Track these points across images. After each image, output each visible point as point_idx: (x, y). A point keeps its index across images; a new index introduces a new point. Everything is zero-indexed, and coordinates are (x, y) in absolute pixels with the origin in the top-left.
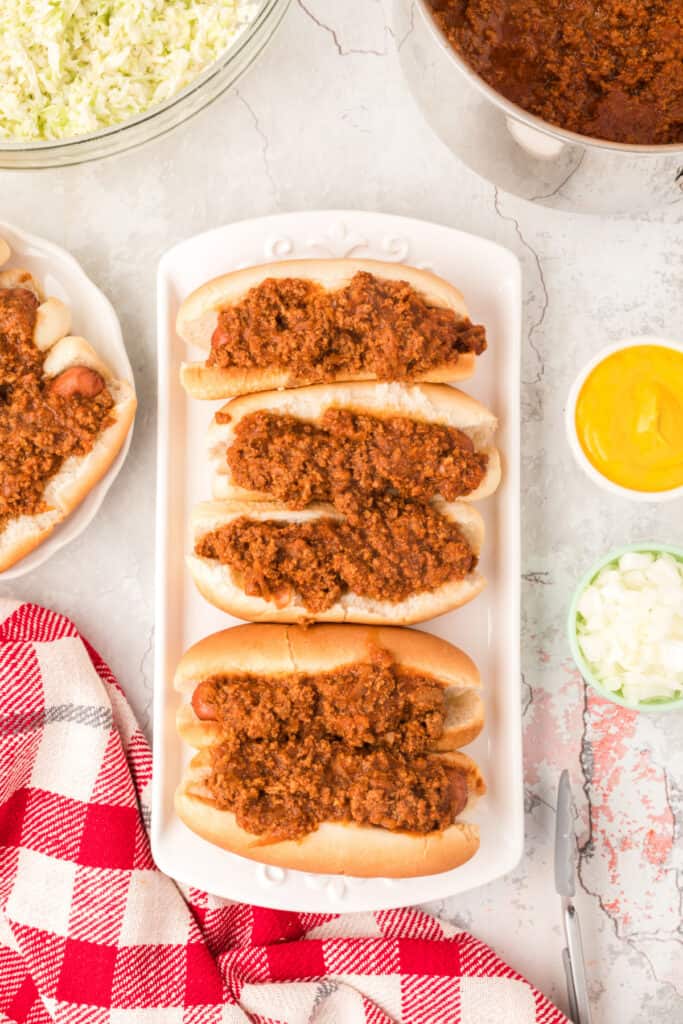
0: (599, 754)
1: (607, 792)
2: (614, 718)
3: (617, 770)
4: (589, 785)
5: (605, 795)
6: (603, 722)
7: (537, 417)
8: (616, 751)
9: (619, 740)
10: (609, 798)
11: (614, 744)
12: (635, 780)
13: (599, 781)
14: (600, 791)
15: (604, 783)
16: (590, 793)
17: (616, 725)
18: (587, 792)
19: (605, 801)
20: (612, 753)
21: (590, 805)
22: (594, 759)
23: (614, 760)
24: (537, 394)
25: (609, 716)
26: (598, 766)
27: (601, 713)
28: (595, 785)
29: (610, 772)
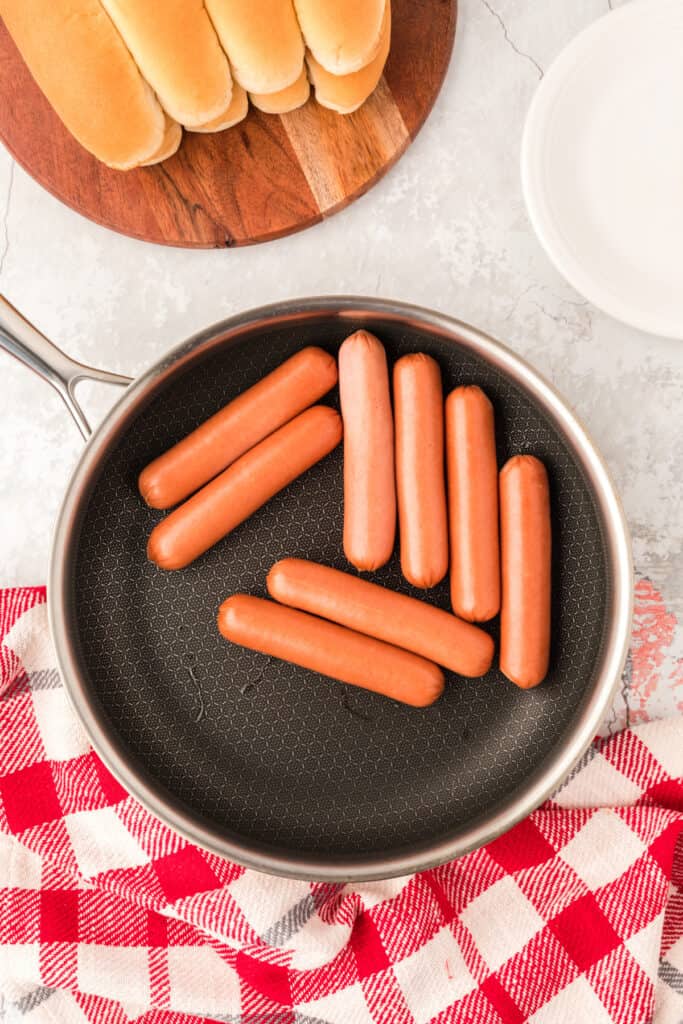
0: (638, 661)
1: (645, 698)
2: (653, 627)
3: (654, 677)
4: (627, 690)
5: (642, 700)
6: (642, 630)
7: (587, 338)
8: (654, 659)
9: (657, 649)
10: (647, 703)
11: (652, 652)
12: (672, 687)
13: (636, 687)
14: (638, 697)
15: (642, 689)
16: (628, 698)
17: (656, 634)
18: (625, 697)
19: (642, 706)
20: (650, 661)
21: (628, 709)
22: (632, 666)
23: (651, 667)
24: (587, 315)
25: (649, 626)
26: (636, 672)
27: (641, 622)
28: (633, 690)
29: (648, 678)
